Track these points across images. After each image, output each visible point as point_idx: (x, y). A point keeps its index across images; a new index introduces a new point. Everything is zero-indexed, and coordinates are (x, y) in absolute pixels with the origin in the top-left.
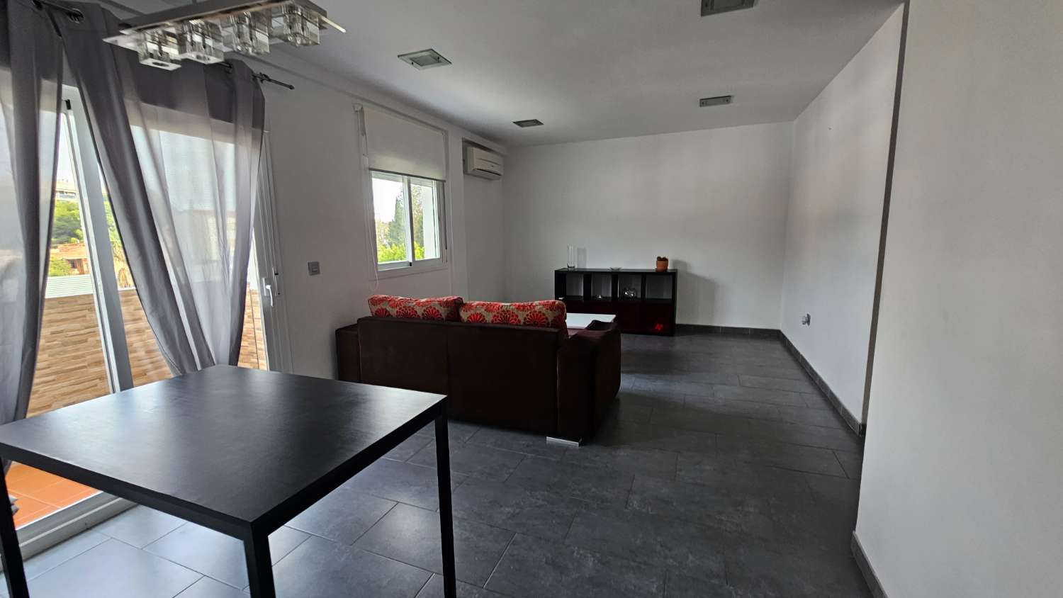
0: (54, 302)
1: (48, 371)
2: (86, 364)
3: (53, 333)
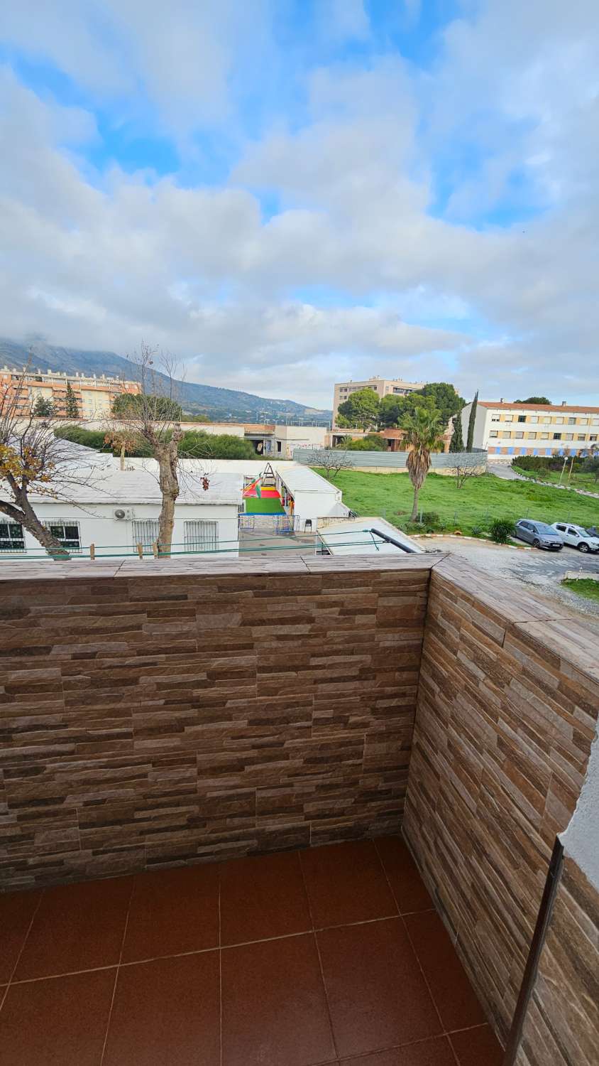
0: (84, 588)
1: (63, 733)
2: (131, 730)
3: (75, 657)
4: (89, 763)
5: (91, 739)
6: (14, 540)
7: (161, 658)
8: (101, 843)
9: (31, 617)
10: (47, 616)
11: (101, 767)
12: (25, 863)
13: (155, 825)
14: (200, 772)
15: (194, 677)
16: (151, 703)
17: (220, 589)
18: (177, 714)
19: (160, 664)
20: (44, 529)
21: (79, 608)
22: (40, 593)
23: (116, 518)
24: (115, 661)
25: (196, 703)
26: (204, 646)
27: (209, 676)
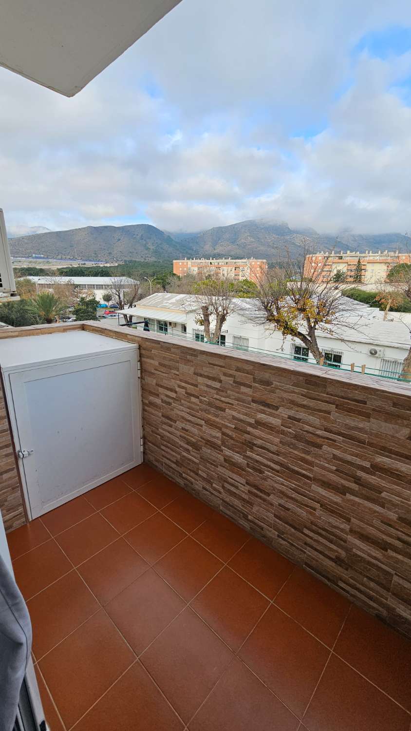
1: (275, 457)
2: (311, 476)
3: (290, 417)
4: (286, 483)
5: (288, 468)
6: (303, 357)
7: (339, 439)
8: (283, 533)
9: (272, 387)
10: (280, 389)
11: (291, 489)
12: (247, 516)
13: (315, 545)
14: (351, 531)
15: (358, 461)
16: (327, 465)
17: (395, 405)
18: (343, 482)
19: (338, 443)
20: (320, 353)
21: (297, 390)
22: (279, 375)
23: (370, 354)
24: (311, 429)
25: (357, 480)
26: (372, 443)
27: (371, 465)
